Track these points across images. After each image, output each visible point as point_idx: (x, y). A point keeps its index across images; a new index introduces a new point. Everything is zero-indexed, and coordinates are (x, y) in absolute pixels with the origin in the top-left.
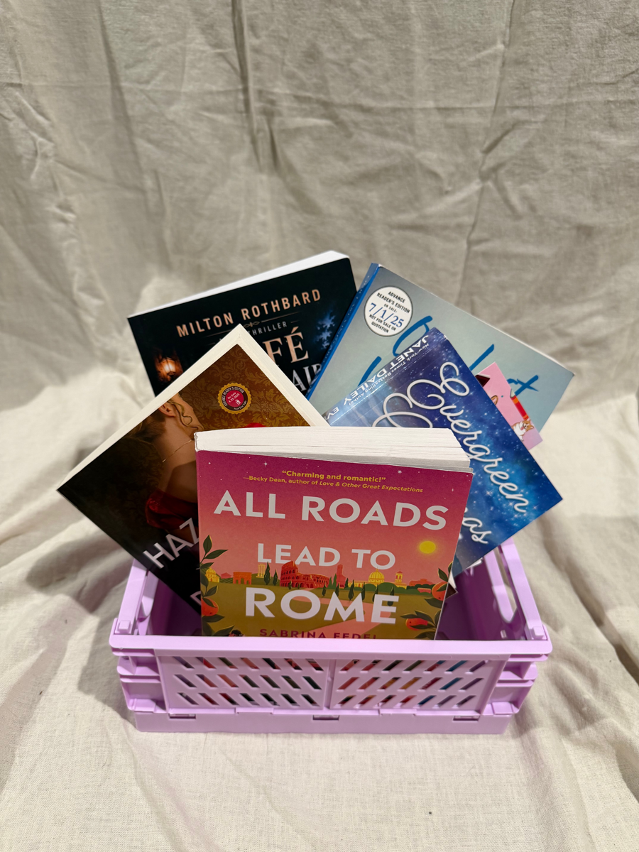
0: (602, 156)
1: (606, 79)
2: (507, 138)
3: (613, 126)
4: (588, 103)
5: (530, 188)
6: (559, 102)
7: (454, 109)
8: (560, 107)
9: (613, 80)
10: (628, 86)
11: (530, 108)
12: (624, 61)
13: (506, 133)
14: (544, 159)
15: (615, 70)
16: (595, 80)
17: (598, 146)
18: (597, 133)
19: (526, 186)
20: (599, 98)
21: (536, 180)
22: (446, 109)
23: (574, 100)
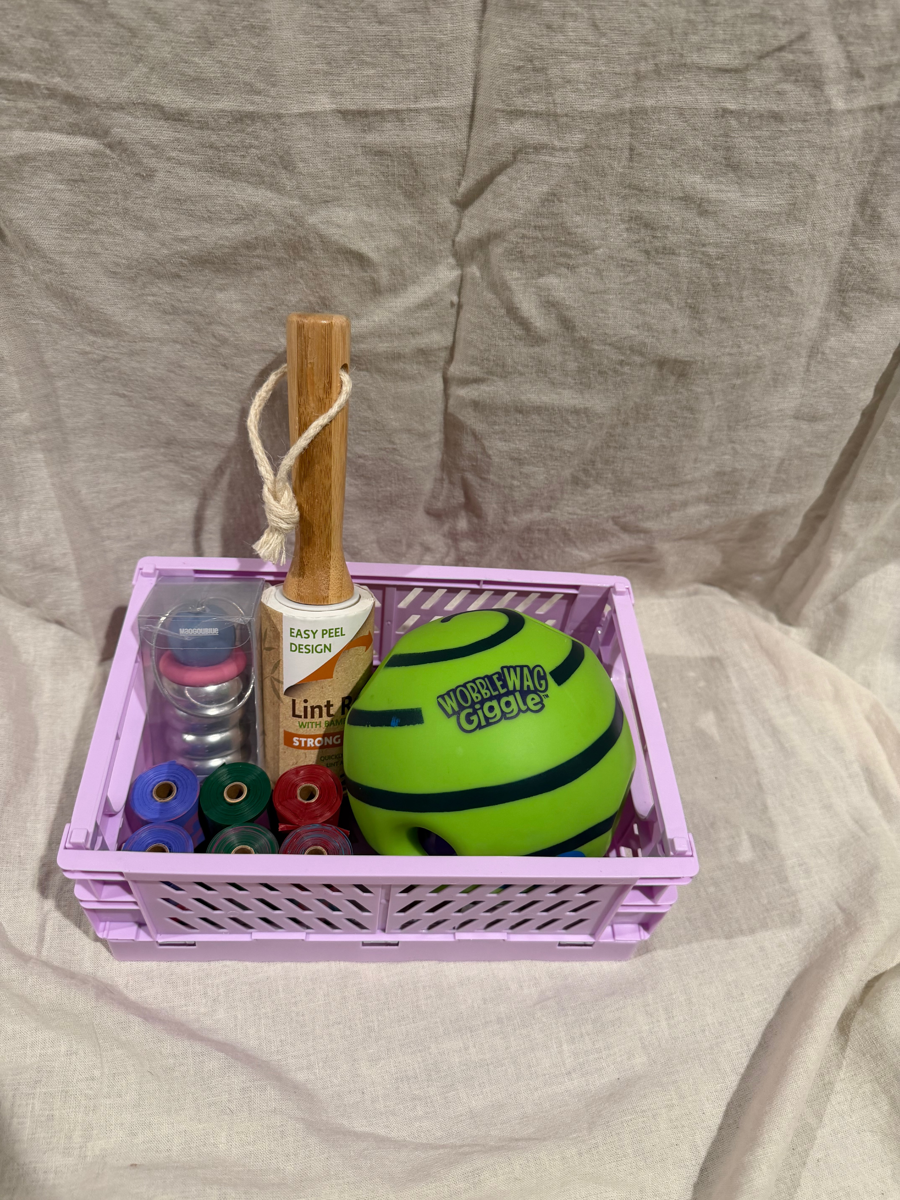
0: (706, 227)
1: (721, 58)
2: (502, 179)
3: (733, 166)
4: (680, 112)
5: (558, 285)
6: (615, 105)
7: (380, 114)
8: (618, 116)
9: (736, 63)
10: (769, 79)
11: (550, 117)
12: (762, 17)
13: (502, 168)
14: (586, 226)
15: (740, 39)
16: (694, 58)
17: (700, 206)
18: (697, 178)
19: (551, 280)
20: (705, 101)
21: (571, 268)
22: (362, 114)
23: (649, 103)
